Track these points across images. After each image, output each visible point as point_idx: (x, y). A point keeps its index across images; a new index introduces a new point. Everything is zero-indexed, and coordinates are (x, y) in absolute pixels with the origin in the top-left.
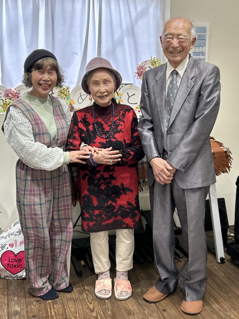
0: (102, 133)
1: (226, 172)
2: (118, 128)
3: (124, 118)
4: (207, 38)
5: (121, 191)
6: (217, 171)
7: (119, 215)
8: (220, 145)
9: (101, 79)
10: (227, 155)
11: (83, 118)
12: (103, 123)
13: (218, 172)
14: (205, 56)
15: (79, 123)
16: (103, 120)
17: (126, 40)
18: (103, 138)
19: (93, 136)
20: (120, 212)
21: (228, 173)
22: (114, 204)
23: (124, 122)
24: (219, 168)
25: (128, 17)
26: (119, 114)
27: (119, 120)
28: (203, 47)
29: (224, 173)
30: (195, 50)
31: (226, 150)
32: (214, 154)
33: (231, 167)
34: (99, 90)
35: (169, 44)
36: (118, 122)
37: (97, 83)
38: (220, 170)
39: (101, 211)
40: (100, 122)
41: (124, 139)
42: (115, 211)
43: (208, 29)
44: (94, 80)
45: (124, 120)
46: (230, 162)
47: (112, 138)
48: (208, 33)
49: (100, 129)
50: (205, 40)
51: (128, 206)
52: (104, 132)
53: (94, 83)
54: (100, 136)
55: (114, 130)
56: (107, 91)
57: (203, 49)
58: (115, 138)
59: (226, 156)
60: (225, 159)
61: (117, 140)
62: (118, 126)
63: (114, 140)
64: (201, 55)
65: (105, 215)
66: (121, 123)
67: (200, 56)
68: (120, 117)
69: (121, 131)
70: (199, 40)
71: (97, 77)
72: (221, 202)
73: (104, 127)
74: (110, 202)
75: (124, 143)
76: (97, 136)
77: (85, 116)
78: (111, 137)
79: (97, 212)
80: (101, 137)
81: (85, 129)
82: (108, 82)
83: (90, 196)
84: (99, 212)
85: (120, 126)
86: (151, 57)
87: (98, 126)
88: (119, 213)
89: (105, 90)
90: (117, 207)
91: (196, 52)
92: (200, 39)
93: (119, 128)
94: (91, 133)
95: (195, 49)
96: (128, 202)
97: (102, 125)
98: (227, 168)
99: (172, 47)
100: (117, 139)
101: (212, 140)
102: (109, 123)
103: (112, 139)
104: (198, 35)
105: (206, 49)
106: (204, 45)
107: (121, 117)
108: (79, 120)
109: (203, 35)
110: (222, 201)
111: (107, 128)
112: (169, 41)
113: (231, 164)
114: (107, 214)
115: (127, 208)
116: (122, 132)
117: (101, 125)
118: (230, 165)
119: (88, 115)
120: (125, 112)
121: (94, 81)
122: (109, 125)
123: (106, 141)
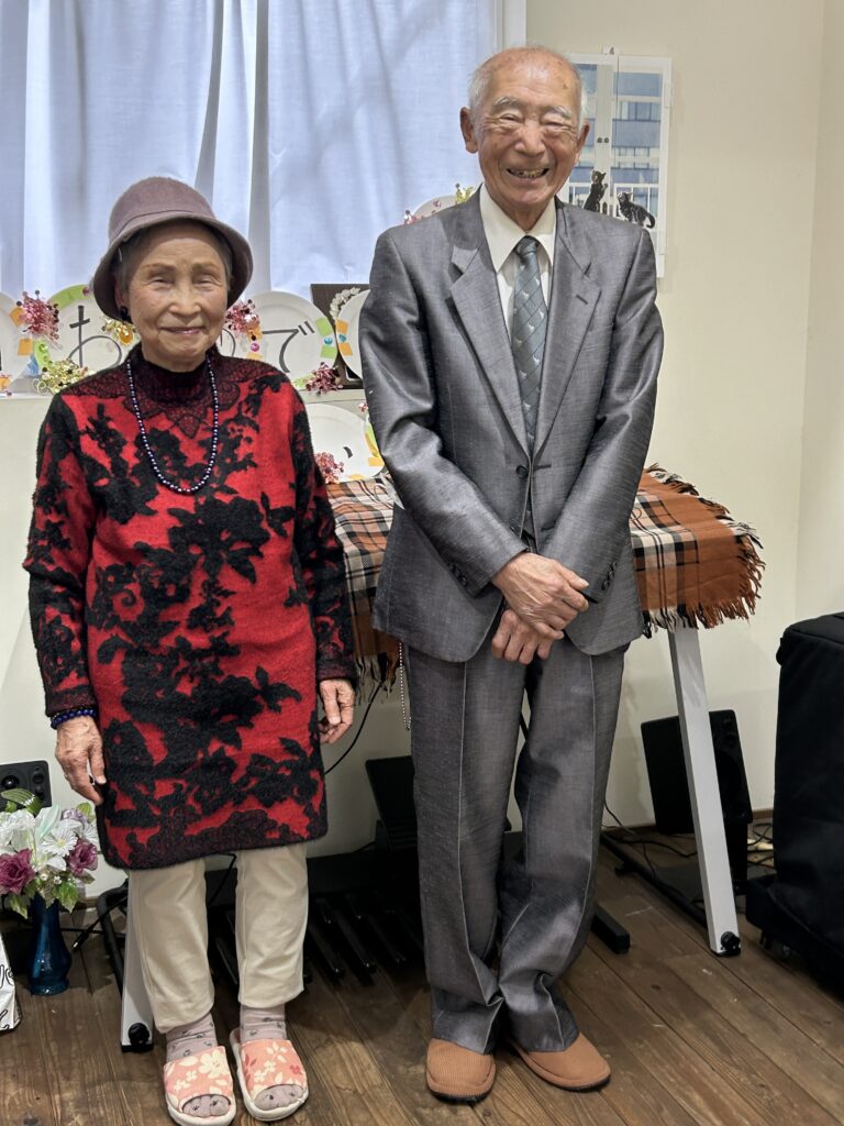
0: (176, 473)
1: (742, 613)
2: (236, 451)
3: (255, 413)
4: (665, 116)
5: (259, 699)
6: (707, 609)
7: (252, 792)
8: (718, 514)
9: (184, 261)
10: (744, 551)
11: (95, 417)
12: (177, 433)
13: (711, 613)
14: (657, 182)
15: (82, 437)
16: (176, 424)
17: (361, 118)
18: (184, 493)
19: (143, 485)
20: (253, 783)
21: (747, 617)
22: (230, 751)
23: (257, 428)
24: (713, 599)
25: (369, 35)
26: (237, 398)
27: (238, 419)
28: (649, 148)
29: (732, 617)
30: (621, 159)
31: (739, 533)
32: (696, 548)
33: (759, 597)
34: (173, 304)
35: (508, 140)
36: (233, 430)
37: (167, 276)
38: (716, 606)
39: (180, 782)
40: (167, 432)
41: (263, 494)
42: (234, 779)
43: (667, 81)
44: (155, 265)
45: (257, 419)
46: (756, 575)
47: (217, 490)
48: (666, 99)
49: (166, 458)
50: (656, 121)
51: (288, 757)
52: (186, 468)
53: (152, 275)
54: (168, 487)
55: (223, 458)
56: (204, 312)
57: (648, 155)
58: (231, 491)
59: (742, 555)
60: (737, 564)
61: (238, 499)
62: (235, 444)
63: (226, 499)
64: (641, 178)
65: (197, 799)
66: (248, 432)
67: (637, 182)
68: (239, 409)
69: (249, 462)
70: (633, 124)
71: (168, 254)
72: (724, 727)
73: (182, 450)
74: (214, 746)
75: (262, 511)
76: (159, 488)
77: (101, 409)
78: (215, 486)
79: (164, 789)
80: (176, 491)
81: (105, 461)
82: (206, 278)
83: (136, 725)
84: (175, 785)
85: (242, 442)
86: (458, 186)
87: (158, 447)
88: (250, 787)
89: (197, 308)
90: (243, 764)
91: (622, 166)
92: (636, 120)
93: (242, 451)
94: (132, 474)
95: (620, 155)
96: (283, 741)
97: (175, 442)
98: (743, 599)
99: (521, 153)
100: (237, 493)
101: (688, 494)
102: (202, 435)
103: (218, 496)
104: (630, 103)
105: (661, 157)
106: (651, 143)
107: (244, 408)
108: (82, 427)
109: (651, 104)
110: (726, 721)
111: (194, 456)
112: (508, 131)
113: (758, 585)
114: (206, 794)
115: (281, 764)
116: (255, 466)
117: (168, 444)
118: (754, 588)
119: (113, 407)
120: (260, 392)
121: (154, 269)
122: (202, 444)
123: (196, 503)
